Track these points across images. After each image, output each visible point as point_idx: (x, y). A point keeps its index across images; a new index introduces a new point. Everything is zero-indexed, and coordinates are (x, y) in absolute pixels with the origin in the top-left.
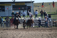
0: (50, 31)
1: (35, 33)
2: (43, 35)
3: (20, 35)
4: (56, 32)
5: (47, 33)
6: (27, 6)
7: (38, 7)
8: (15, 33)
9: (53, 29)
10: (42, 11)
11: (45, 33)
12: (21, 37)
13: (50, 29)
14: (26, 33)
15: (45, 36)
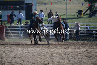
0: (65, 47)
1: (39, 51)
2: (54, 55)
3: (12, 55)
4: (75, 50)
5: (60, 52)
6: (25, 2)
7: (45, 4)
8: (4, 50)
9: (70, 45)
10: (51, 12)
11: (57, 50)
12: (15, 57)
13: (65, 45)
14: (22, 51)
15: (57, 56)
